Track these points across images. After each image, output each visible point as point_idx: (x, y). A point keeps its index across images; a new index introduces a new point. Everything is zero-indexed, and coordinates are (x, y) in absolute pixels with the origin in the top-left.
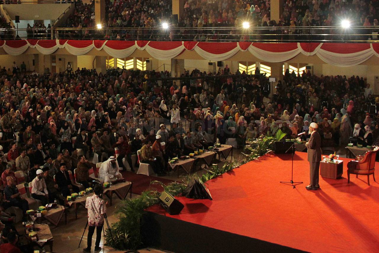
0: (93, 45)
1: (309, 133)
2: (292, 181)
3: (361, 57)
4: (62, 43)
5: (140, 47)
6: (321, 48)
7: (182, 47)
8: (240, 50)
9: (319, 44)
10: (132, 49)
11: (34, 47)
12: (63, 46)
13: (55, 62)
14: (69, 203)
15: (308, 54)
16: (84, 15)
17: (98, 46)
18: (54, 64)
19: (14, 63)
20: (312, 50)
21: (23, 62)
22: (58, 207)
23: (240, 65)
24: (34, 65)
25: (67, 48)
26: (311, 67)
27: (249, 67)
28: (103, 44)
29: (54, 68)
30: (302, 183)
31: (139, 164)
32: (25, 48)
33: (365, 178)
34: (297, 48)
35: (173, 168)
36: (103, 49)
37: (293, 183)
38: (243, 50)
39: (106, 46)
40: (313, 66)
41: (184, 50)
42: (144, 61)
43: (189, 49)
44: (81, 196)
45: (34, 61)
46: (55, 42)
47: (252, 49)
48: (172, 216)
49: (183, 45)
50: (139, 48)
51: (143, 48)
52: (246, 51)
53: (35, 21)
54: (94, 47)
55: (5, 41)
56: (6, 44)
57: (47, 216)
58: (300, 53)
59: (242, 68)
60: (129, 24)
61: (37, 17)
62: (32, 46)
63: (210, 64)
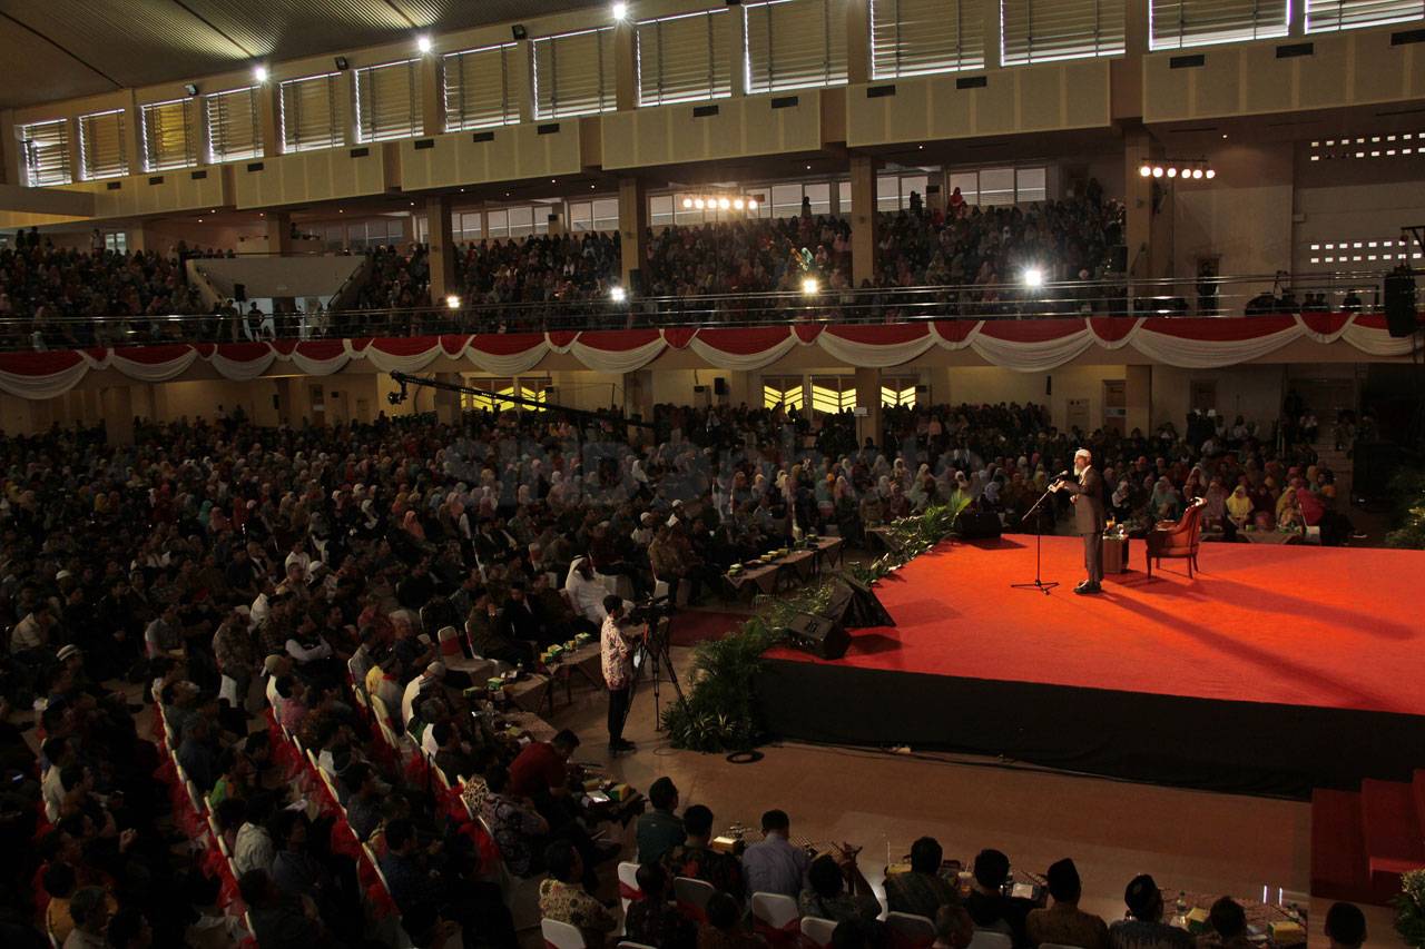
0: (439, 347)
1: (1076, 472)
2: (1038, 581)
3: (1067, 348)
4: (358, 347)
5: (556, 347)
6: (982, 331)
7: (662, 342)
8: (797, 344)
9: (976, 324)
10: (537, 352)
11: (288, 357)
12: (361, 355)
13: (322, 402)
14: (549, 668)
15: (954, 346)
16: (401, 282)
17: (452, 348)
18: (318, 408)
19: (220, 407)
20: (961, 338)
21: (239, 407)
22: (530, 678)
23: (767, 389)
24: (277, 406)
25: (371, 357)
26: (928, 388)
27: (788, 393)
28: (464, 343)
29: (321, 415)
30: (1057, 584)
31: (655, 583)
32: (265, 361)
33: (1184, 563)
34: (928, 333)
35: (737, 585)
36: (464, 355)
37: (1040, 585)
38: (804, 344)
39: (471, 349)
40: (931, 386)
41: (667, 347)
42: (540, 390)
43: (677, 347)
44: (571, 651)
45: (276, 397)
46: (342, 345)
47: (825, 340)
48: (830, 662)
49: (662, 337)
50: (555, 349)
51: (565, 350)
52: (810, 344)
53: (274, 300)
54: (441, 353)
55: (216, 346)
56: (218, 352)
57: (518, 697)
58: (936, 344)
59: (771, 397)
60: (518, 296)
61: (282, 289)
62: (283, 358)
63: (699, 389)
